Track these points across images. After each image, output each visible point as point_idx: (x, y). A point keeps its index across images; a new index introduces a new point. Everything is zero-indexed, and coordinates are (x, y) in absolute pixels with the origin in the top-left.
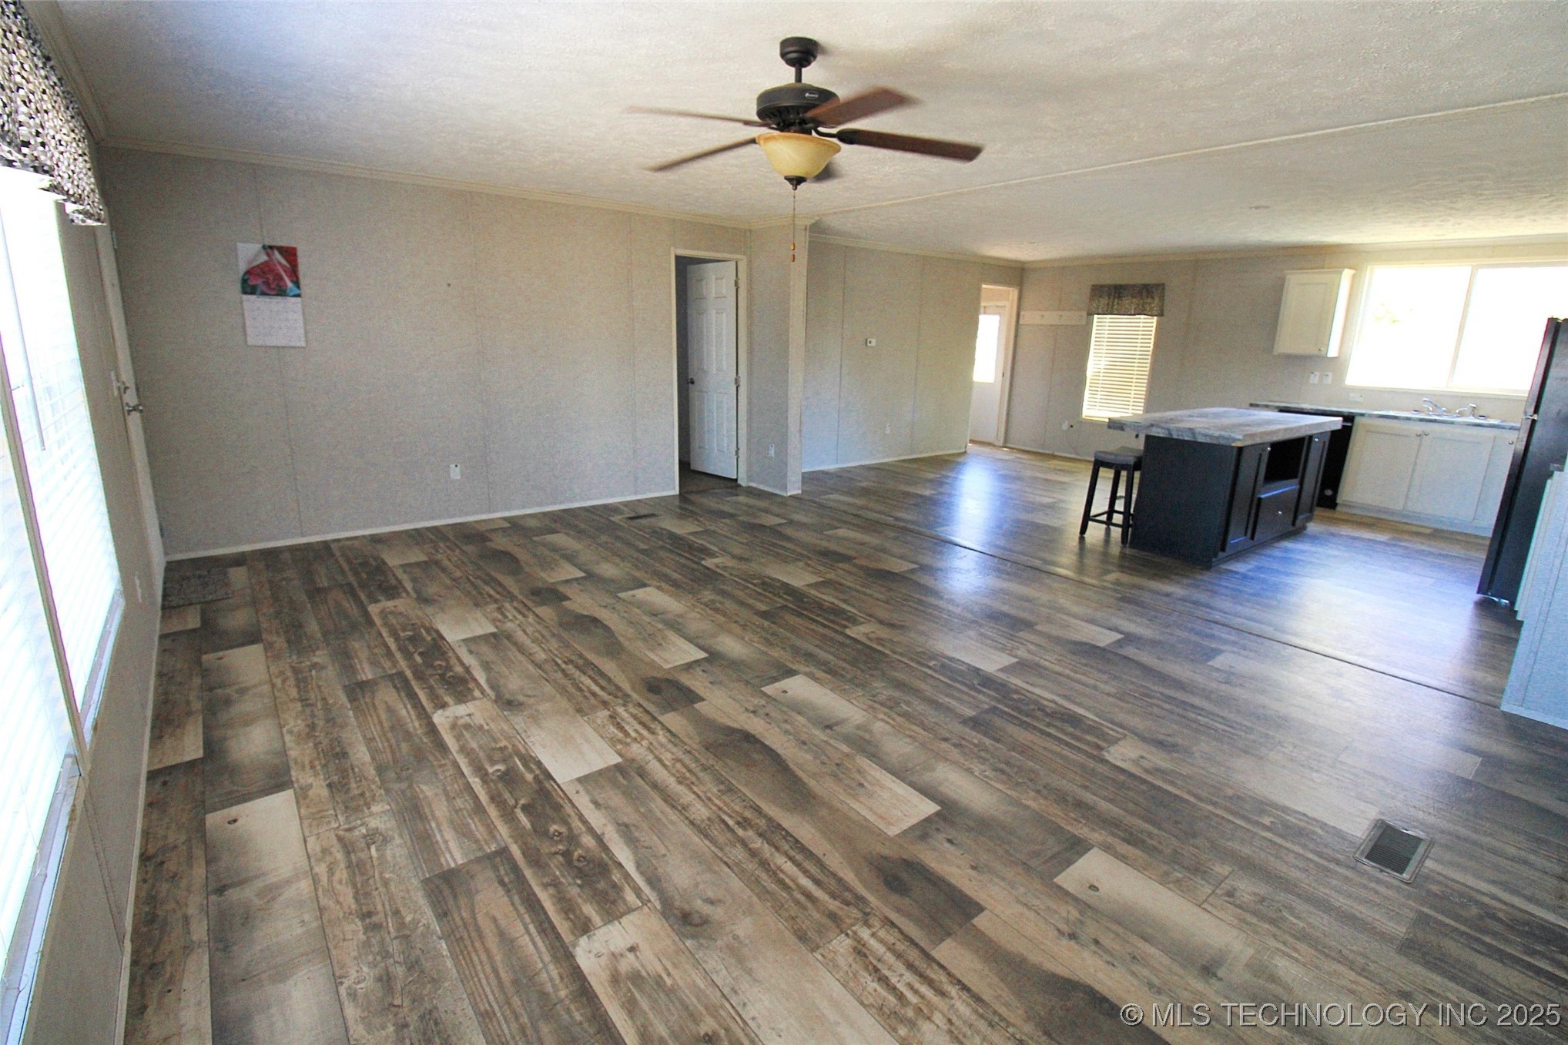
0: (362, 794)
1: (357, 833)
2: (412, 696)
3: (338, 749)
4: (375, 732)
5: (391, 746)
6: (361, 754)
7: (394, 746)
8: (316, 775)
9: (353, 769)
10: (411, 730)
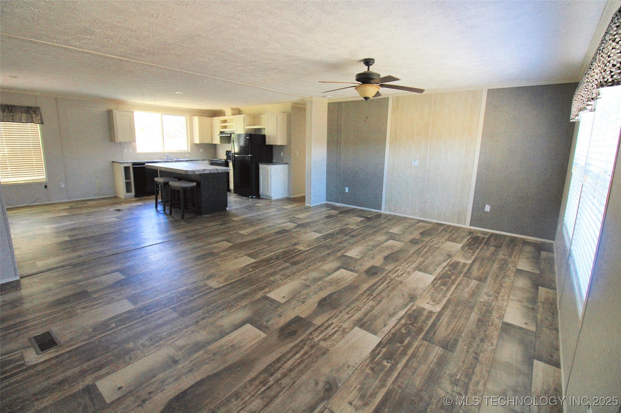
0: (484, 305)
1: (492, 299)
2: (434, 324)
3: (480, 323)
4: (462, 321)
5: (463, 312)
6: (474, 317)
7: (462, 311)
8: (493, 320)
9: (480, 314)
10: (450, 312)
